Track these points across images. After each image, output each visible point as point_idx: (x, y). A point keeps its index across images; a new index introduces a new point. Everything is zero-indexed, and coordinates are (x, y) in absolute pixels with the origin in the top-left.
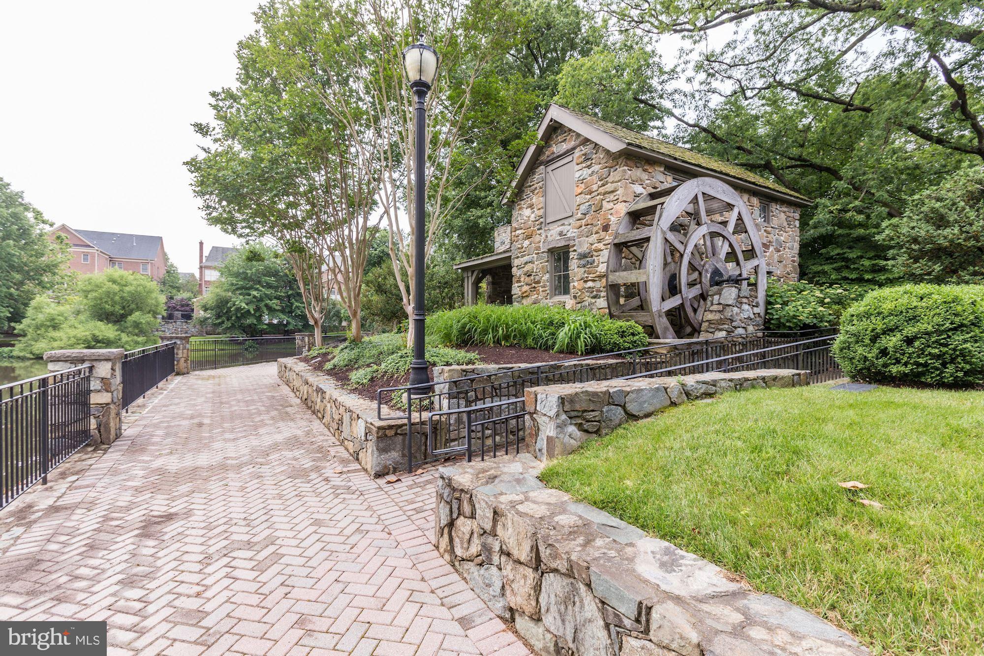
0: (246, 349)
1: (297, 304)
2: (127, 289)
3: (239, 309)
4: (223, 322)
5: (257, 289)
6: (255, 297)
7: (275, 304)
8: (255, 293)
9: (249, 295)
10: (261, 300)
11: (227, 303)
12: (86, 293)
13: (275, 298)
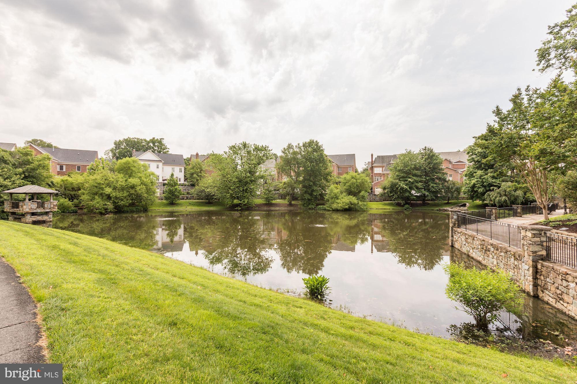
0: (406, 209)
1: (432, 185)
2: (358, 181)
3: (402, 188)
4: (394, 195)
5: (410, 178)
6: (410, 182)
7: (420, 185)
8: (410, 180)
9: (407, 181)
10: (413, 183)
11: (396, 185)
12: (345, 184)
13: (420, 182)
